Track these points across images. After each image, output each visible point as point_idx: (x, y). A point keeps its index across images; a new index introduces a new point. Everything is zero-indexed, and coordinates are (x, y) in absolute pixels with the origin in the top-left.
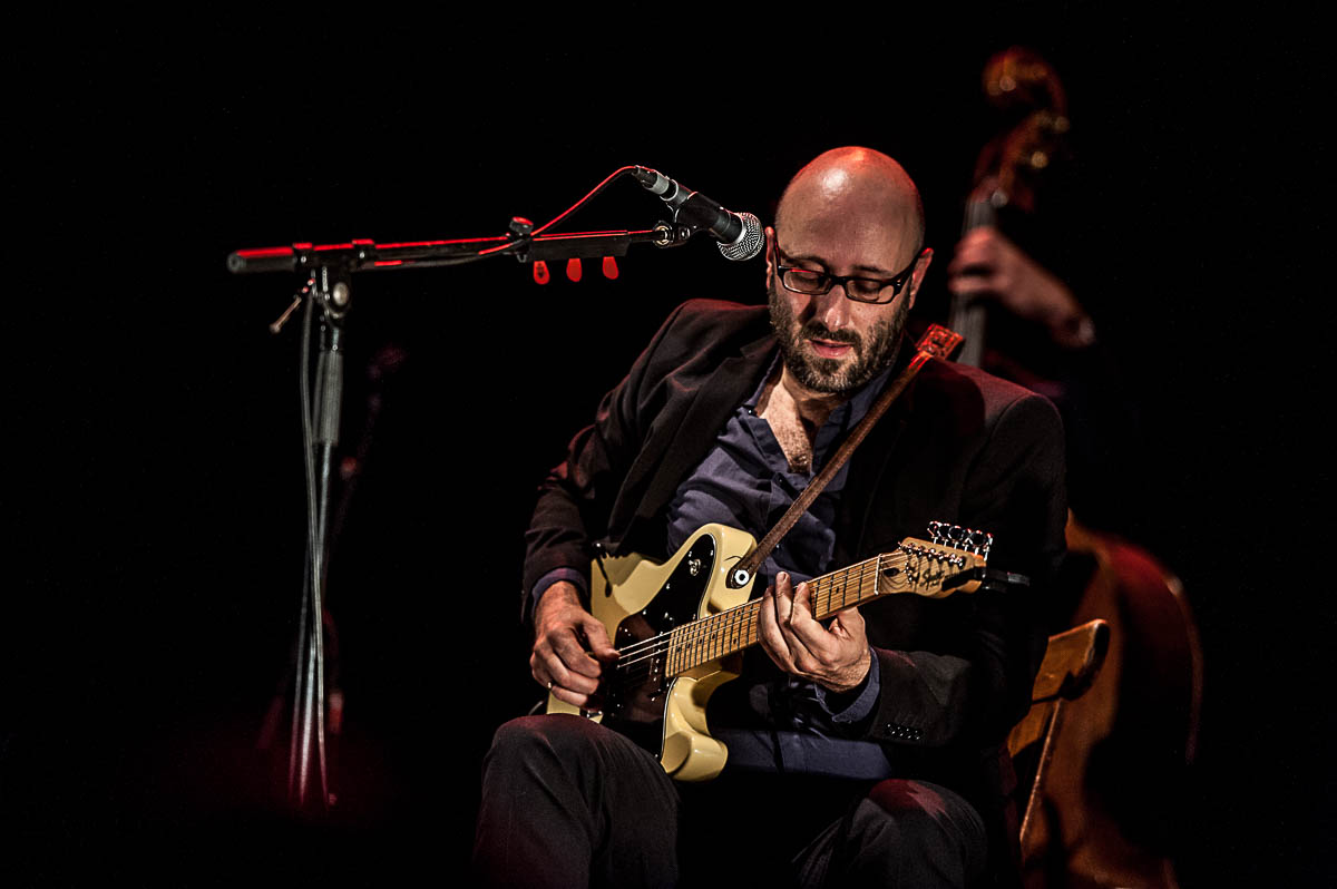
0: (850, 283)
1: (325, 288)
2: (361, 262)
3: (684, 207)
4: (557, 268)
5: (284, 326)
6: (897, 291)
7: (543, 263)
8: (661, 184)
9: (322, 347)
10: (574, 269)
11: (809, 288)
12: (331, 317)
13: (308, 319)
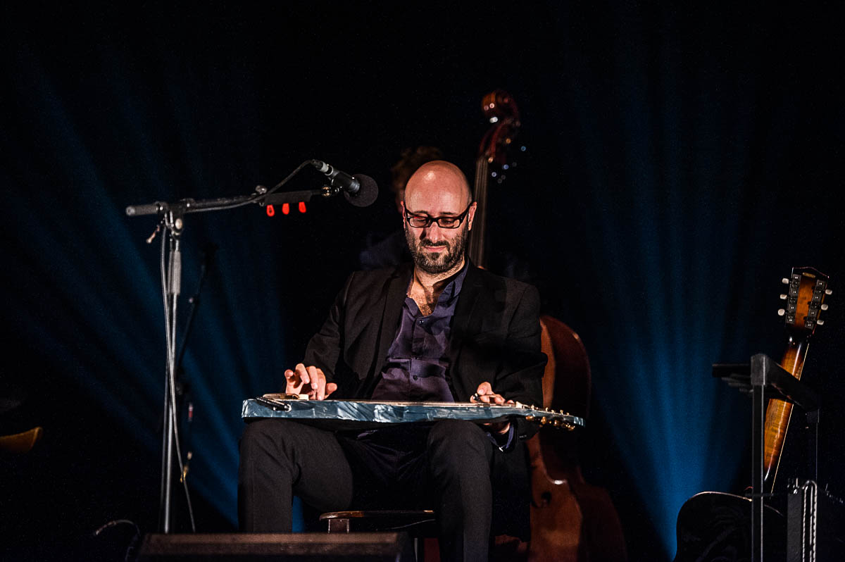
0: (440, 220)
1: (172, 221)
2: (188, 209)
3: (335, 178)
4: (278, 208)
5: (153, 240)
6: (461, 222)
7: (271, 206)
8: (325, 168)
9: (171, 249)
10: (286, 209)
11: (421, 224)
12: (175, 235)
13: (164, 236)
